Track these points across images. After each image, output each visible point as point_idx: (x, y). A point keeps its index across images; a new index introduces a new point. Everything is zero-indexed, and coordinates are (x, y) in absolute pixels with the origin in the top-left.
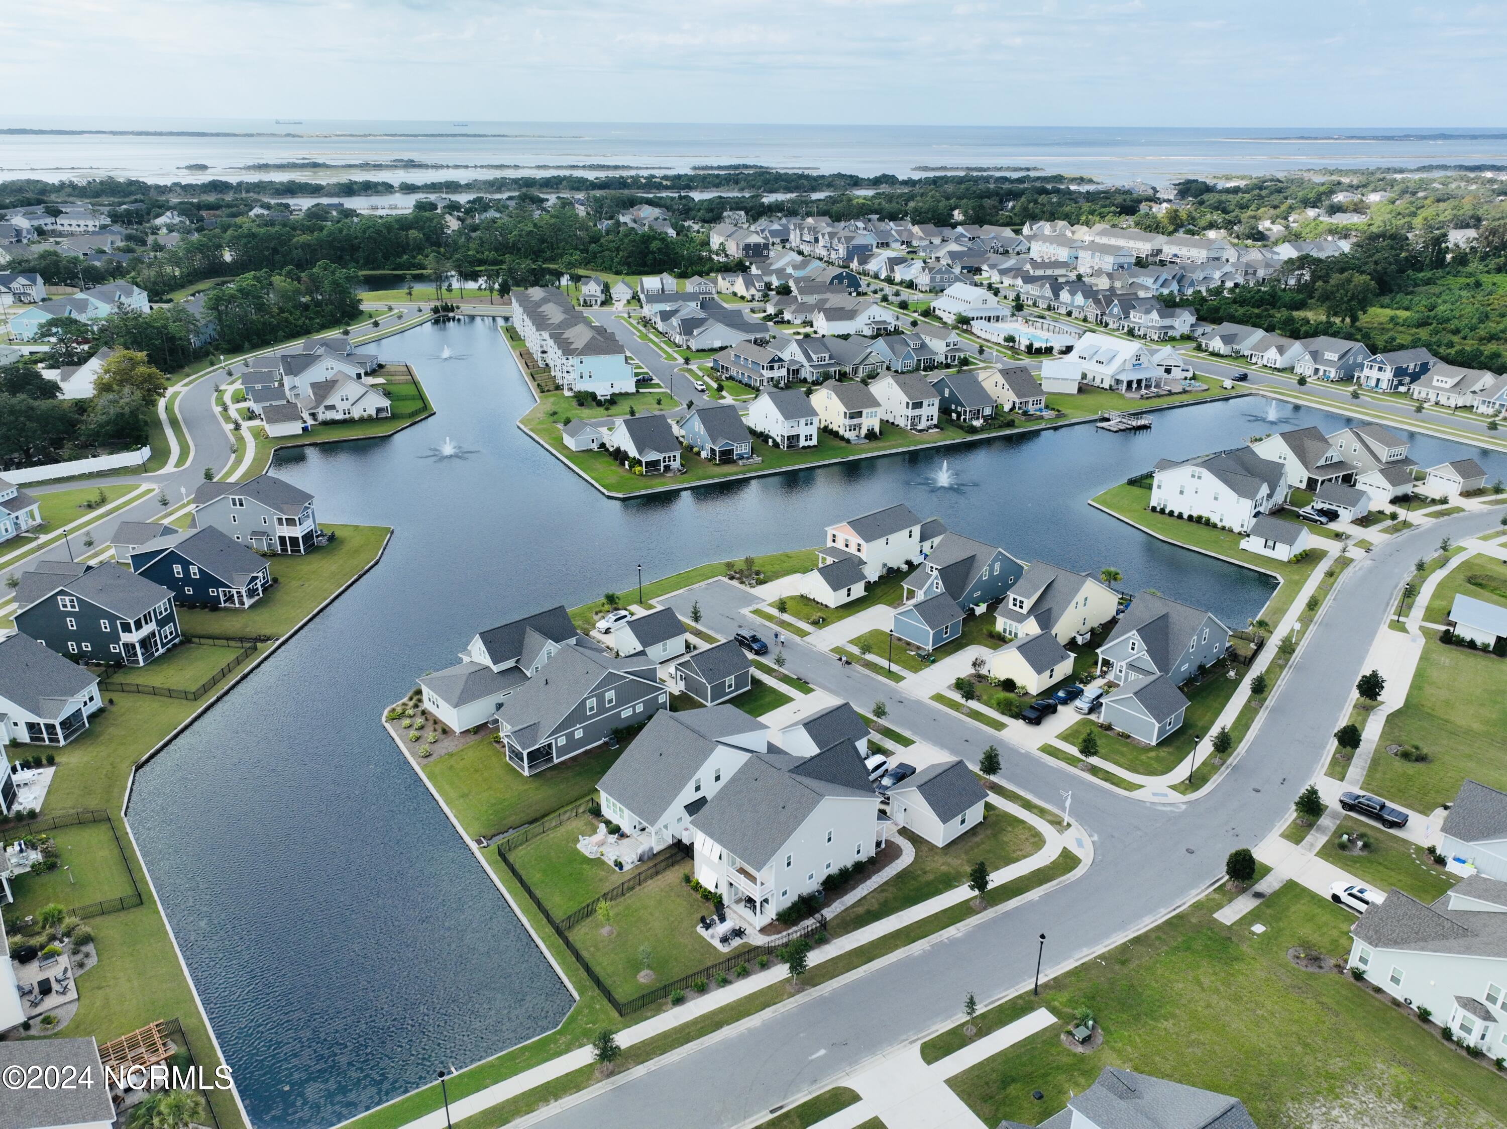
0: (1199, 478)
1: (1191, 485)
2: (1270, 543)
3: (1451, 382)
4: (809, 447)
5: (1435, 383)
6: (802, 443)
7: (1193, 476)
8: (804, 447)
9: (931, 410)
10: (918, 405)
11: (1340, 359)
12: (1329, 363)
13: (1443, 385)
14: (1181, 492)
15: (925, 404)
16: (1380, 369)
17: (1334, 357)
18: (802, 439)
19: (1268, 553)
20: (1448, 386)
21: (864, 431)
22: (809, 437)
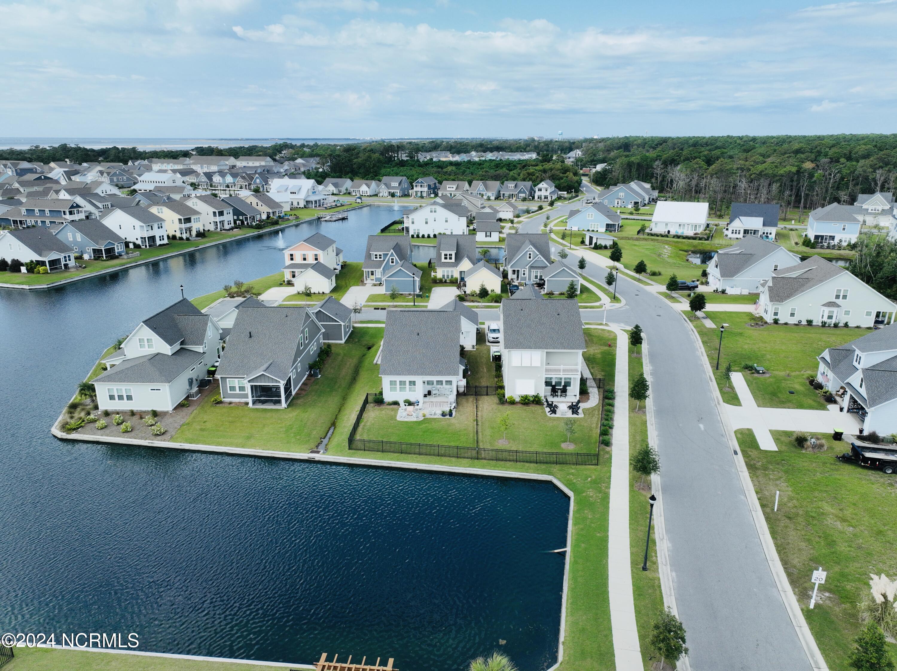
0: (435, 212)
1: (431, 217)
2: (488, 234)
3: (455, 187)
4: (164, 245)
5: (448, 189)
6: (158, 242)
7: (431, 212)
8: (160, 245)
9: (229, 217)
10: (221, 213)
11: (399, 185)
12: (394, 188)
13: (452, 189)
14: (427, 223)
15: (225, 213)
16: (421, 186)
17: (396, 184)
18: (157, 239)
19: (488, 239)
20: (454, 189)
21: (194, 233)
22: (162, 238)
